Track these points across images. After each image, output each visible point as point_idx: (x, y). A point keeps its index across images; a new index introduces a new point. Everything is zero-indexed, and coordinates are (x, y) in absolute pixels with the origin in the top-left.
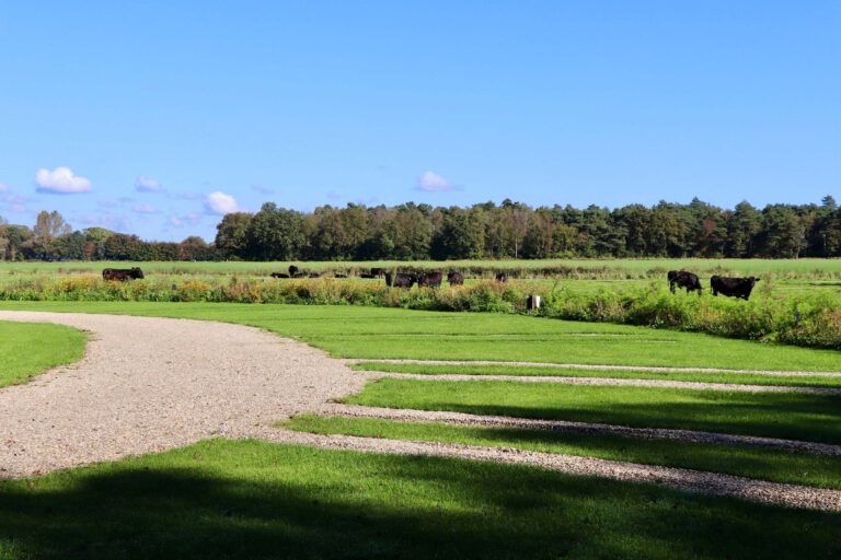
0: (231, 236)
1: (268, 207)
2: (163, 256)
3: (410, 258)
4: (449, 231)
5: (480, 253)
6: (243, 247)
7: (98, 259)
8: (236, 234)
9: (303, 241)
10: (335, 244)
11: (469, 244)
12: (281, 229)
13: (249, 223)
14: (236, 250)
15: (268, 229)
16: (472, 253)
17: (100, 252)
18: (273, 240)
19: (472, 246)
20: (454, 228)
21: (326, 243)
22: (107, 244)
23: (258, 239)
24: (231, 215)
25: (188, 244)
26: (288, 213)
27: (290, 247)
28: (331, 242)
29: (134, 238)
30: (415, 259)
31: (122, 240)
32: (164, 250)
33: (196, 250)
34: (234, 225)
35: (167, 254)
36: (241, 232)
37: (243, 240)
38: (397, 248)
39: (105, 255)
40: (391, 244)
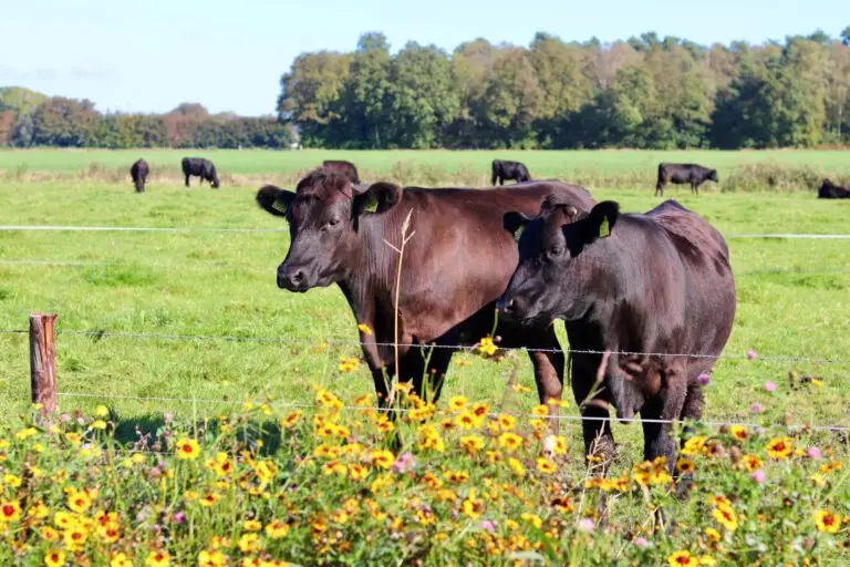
0: (311, 98)
1: (372, 42)
2: (140, 138)
3: (671, 144)
4: (752, 90)
5: (815, 135)
6: (334, 121)
7: (21, 145)
8: (321, 94)
9: (454, 108)
10: (522, 113)
11: (795, 116)
12: (411, 84)
13: (346, 73)
14: (321, 127)
15: (385, 83)
16: (798, 136)
17: (23, 131)
18: (397, 105)
19: (802, 120)
20: (762, 84)
21: (503, 113)
22: (37, 116)
23: (364, 105)
24: (309, 55)
25: (180, 117)
26: (425, 51)
27: (430, 119)
28: (512, 111)
29: (86, 105)
30: (681, 146)
31: (64, 107)
32: (141, 128)
33: (200, 128)
34: (316, 76)
35: (146, 136)
36: (330, 90)
37: (333, 106)
38: (647, 123)
39: (34, 137)
40: (636, 116)
